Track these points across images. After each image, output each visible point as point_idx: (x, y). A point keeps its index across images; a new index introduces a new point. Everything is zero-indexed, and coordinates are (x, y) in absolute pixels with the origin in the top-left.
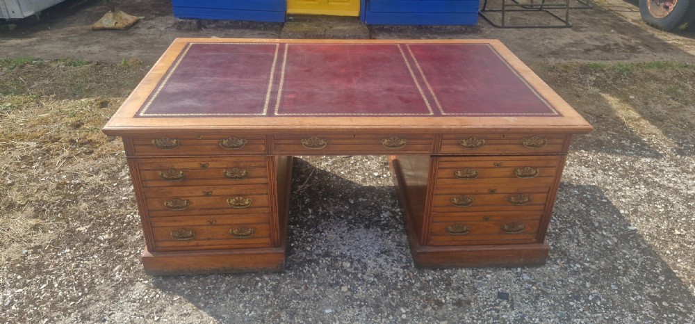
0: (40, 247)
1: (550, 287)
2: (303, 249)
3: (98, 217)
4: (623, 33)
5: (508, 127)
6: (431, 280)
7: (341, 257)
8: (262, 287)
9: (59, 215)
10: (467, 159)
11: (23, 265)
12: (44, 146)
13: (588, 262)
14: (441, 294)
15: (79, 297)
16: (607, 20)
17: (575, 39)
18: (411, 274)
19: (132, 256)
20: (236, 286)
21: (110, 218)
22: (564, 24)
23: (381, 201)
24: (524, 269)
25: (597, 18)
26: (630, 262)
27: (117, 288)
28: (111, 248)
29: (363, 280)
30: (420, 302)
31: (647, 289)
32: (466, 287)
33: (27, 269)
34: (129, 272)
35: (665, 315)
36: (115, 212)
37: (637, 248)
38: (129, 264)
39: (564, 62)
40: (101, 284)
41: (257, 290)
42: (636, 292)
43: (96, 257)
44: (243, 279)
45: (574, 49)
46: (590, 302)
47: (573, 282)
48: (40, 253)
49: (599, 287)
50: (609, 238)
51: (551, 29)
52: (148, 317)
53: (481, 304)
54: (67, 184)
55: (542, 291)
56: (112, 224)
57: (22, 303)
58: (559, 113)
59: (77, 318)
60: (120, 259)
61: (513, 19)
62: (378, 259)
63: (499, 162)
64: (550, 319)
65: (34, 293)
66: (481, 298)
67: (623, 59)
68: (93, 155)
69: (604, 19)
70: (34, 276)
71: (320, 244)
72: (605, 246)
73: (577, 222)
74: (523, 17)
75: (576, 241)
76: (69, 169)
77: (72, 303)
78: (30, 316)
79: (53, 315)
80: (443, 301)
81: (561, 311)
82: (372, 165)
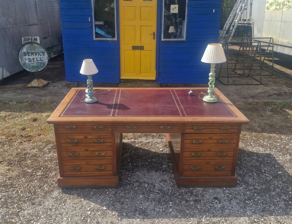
0: (11, 177)
1: (238, 195)
2: (127, 179)
3: (36, 166)
4: (289, 87)
5: (213, 121)
6: (183, 192)
7: (144, 182)
8: (109, 194)
9: (18, 166)
10: (197, 135)
11: (5, 184)
12: (9, 138)
13: (257, 186)
14: (188, 197)
15: (30, 196)
16: (282, 81)
17: (264, 90)
18: (175, 189)
19: (51, 181)
20: (97, 193)
21: (41, 166)
22: (260, 83)
23: (163, 161)
24: (227, 188)
25: (278, 80)
26: (276, 186)
27: (46, 193)
28: (42, 178)
29: (153, 191)
30: (178, 200)
31: (283, 197)
32: (199, 195)
33: (7, 186)
34: (51, 187)
35: (289, 207)
36: (43, 164)
37: (281, 181)
38: (50, 184)
39: (256, 101)
40: (39, 192)
41: (106, 195)
42: (277, 198)
43: (36, 181)
44: (100, 190)
45: (263, 95)
46: (255, 201)
47: (249, 194)
48: (11, 180)
49: (261, 196)
50: (268, 177)
51: (253, 86)
52: (60, 204)
53: (205, 201)
54: (21, 153)
55: (234, 197)
56: (42, 169)
57: (6, 198)
58: (236, 115)
59: (29, 204)
60: (47, 182)
61: (234, 81)
62: (160, 183)
63: (211, 137)
64: (236, 207)
65: (10, 195)
66: (206, 199)
67: (287, 99)
68: (31, 141)
69: (280, 81)
70: (10, 188)
71: (134, 177)
72: (266, 180)
73: (254, 170)
74: (239, 80)
75: (252, 178)
76: (21, 147)
77: (27, 198)
78: (10, 203)
79: (19, 203)
80: (189, 200)
81: (242, 205)
82: (159, 146)
